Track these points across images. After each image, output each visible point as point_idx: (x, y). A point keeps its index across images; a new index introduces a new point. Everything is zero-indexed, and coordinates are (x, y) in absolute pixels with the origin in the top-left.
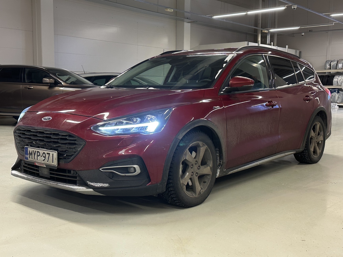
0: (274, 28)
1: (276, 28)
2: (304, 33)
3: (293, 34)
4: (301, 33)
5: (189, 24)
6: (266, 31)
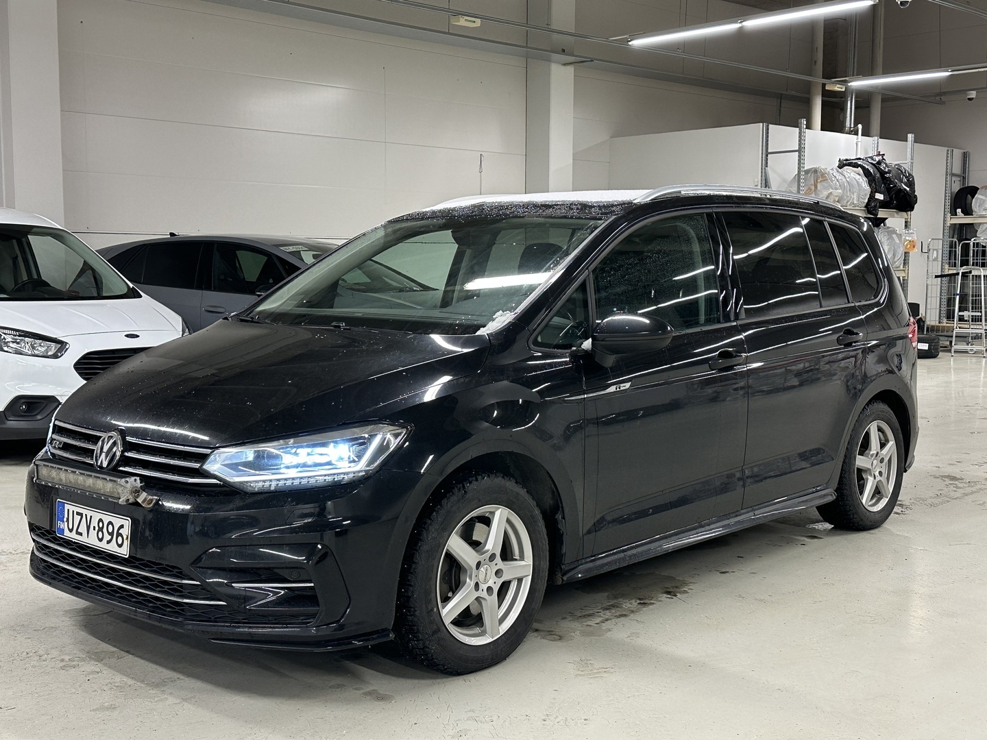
2: (974, 92)
3: (941, 94)
4: (965, 91)
5: (571, 69)
6: (838, 86)
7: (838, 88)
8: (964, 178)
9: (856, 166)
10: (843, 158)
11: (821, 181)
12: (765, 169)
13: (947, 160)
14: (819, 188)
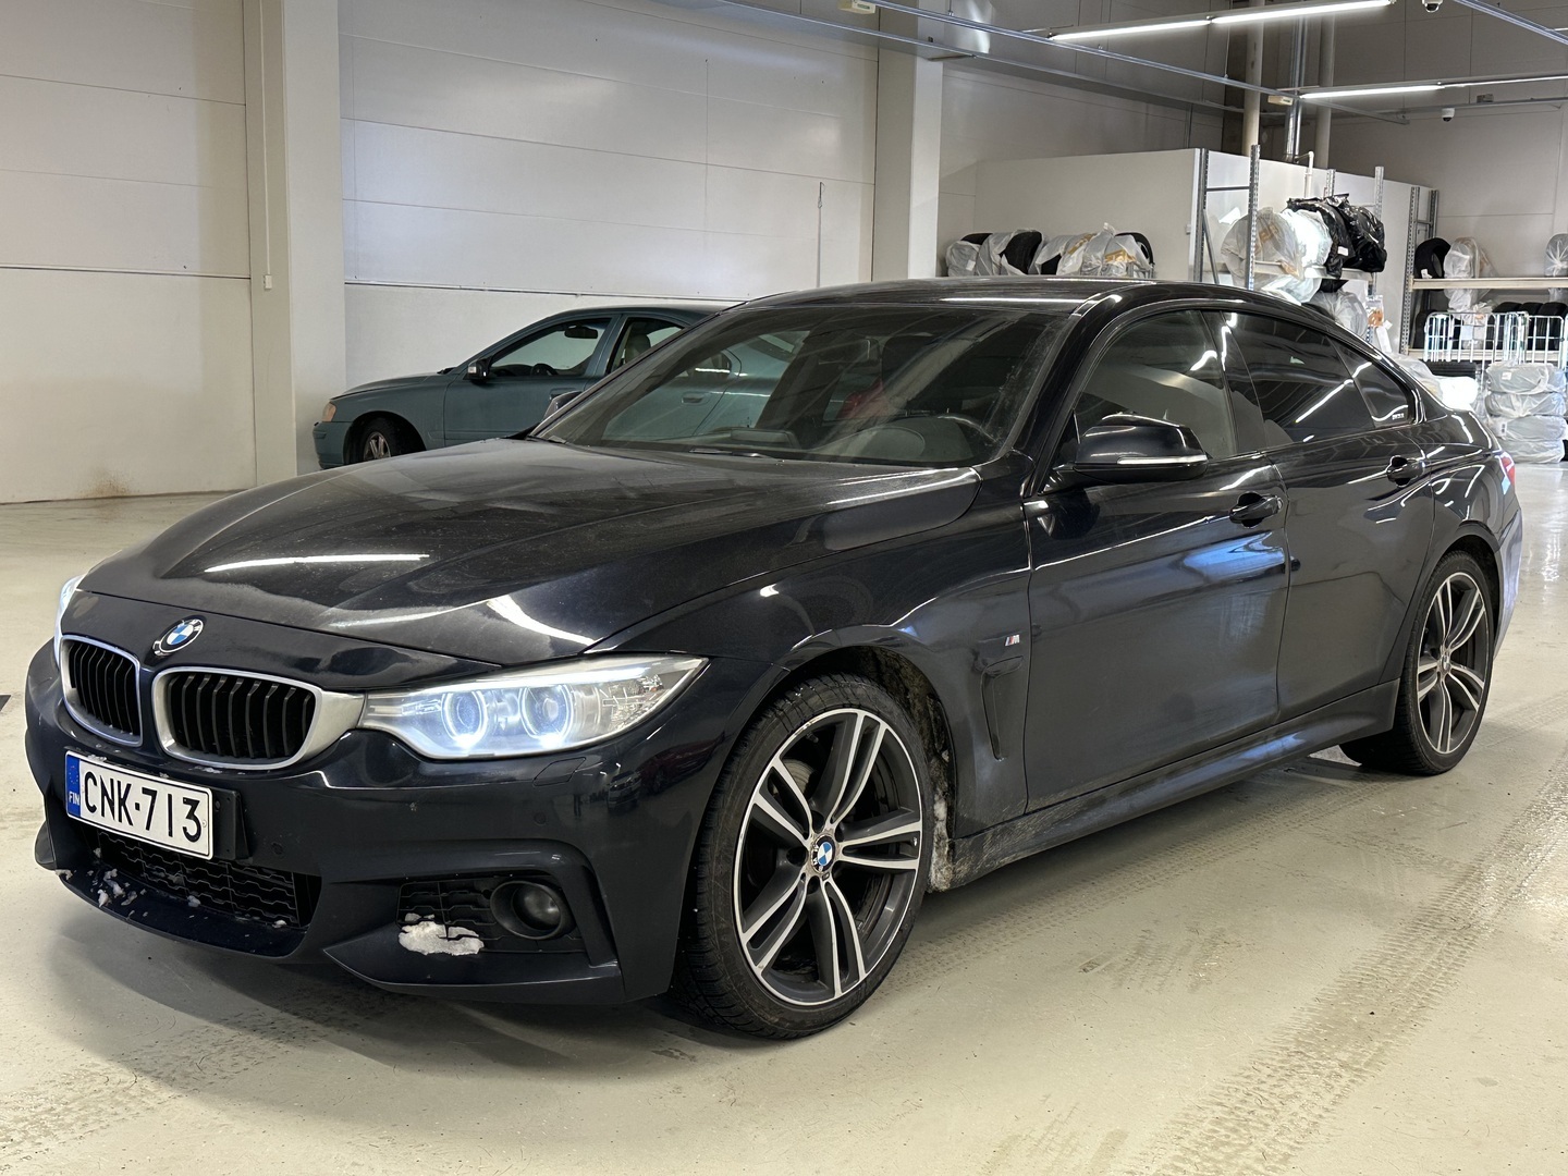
1: (1327, 85)
2: (1452, 110)
3: (1404, 111)
4: (1442, 108)
5: (939, 66)
6: (1285, 98)
7: (1285, 101)
8: (1431, 227)
9: (1313, 209)
10: (1293, 198)
12: (1202, 211)
13: (1411, 206)
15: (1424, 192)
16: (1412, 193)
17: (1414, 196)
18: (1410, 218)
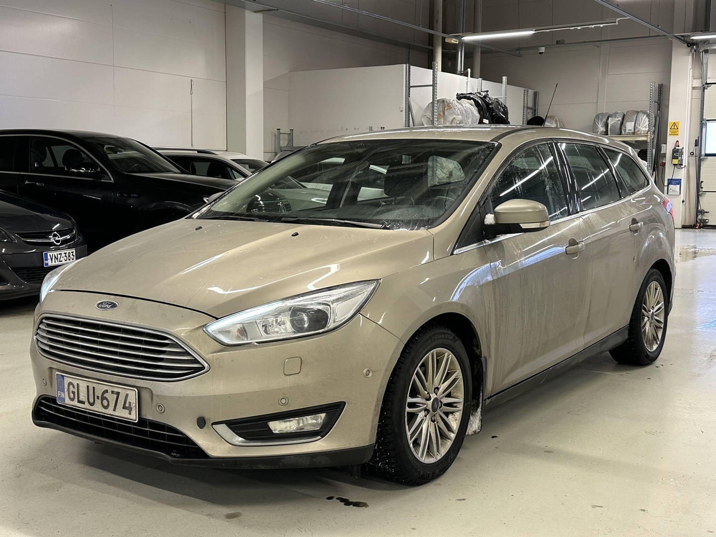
0: (474, 31)
1: (478, 32)
2: (544, 48)
3: (519, 49)
4: (537, 47)
5: (260, 16)
6: (454, 39)
7: (454, 41)
8: (535, 110)
9: (469, 98)
10: (459, 93)
11: (447, 109)
12: (408, 98)
13: (524, 97)
14: (446, 114)
15: (531, 92)
16: (525, 93)
17: (526, 94)
18: (524, 106)
